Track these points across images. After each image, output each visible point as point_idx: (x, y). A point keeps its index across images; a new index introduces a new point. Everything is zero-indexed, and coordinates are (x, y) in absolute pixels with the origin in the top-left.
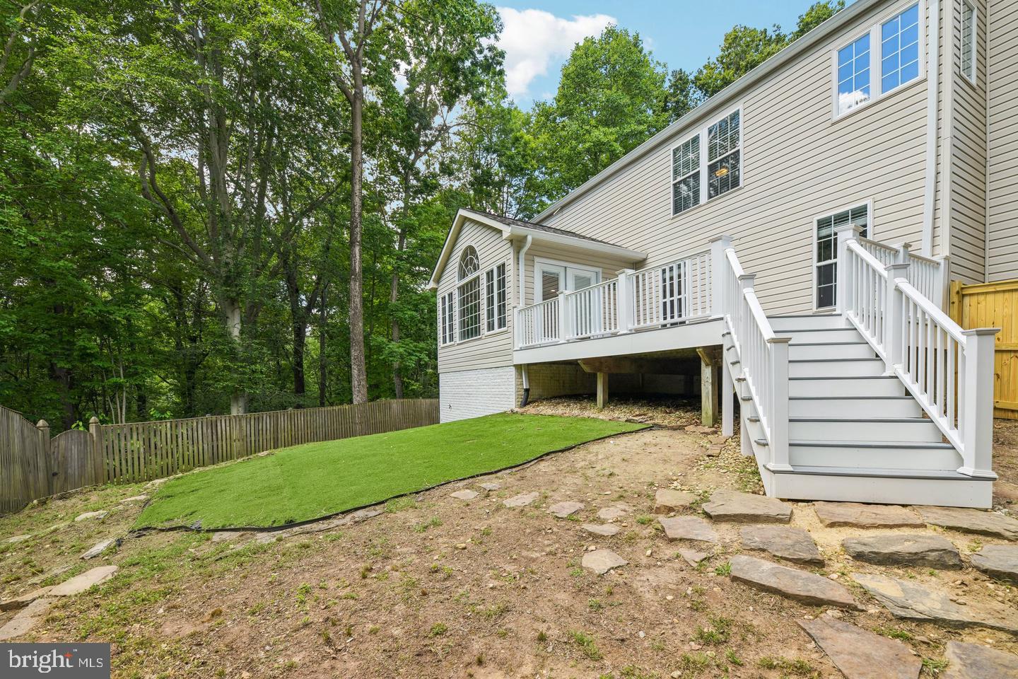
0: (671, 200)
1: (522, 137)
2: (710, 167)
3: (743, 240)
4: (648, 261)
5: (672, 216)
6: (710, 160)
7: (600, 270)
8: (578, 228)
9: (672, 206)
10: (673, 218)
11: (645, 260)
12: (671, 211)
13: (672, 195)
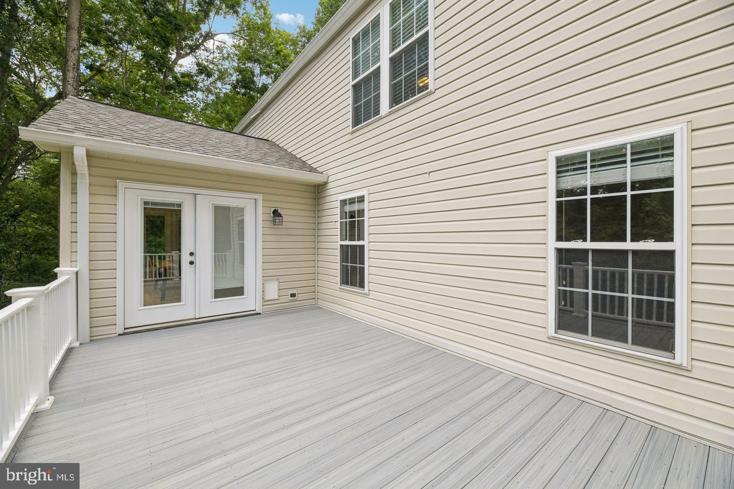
0: (350, 108)
1: (281, 51)
2: (391, 59)
3: (434, 176)
4: (330, 185)
5: (350, 129)
6: (392, 49)
7: (260, 197)
8: (274, 136)
9: (350, 115)
10: (353, 133)
11: (326, 183)
12: (350, 122)
13: (350, 101)
